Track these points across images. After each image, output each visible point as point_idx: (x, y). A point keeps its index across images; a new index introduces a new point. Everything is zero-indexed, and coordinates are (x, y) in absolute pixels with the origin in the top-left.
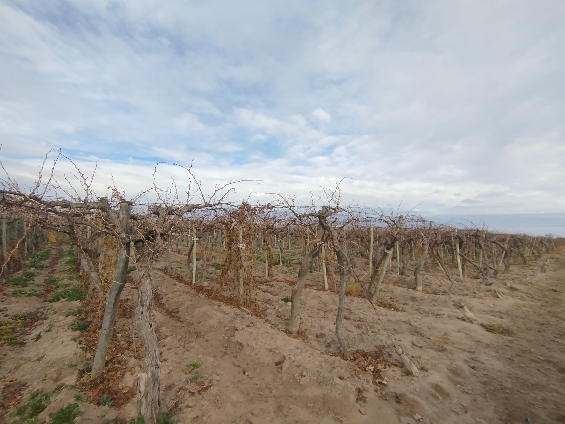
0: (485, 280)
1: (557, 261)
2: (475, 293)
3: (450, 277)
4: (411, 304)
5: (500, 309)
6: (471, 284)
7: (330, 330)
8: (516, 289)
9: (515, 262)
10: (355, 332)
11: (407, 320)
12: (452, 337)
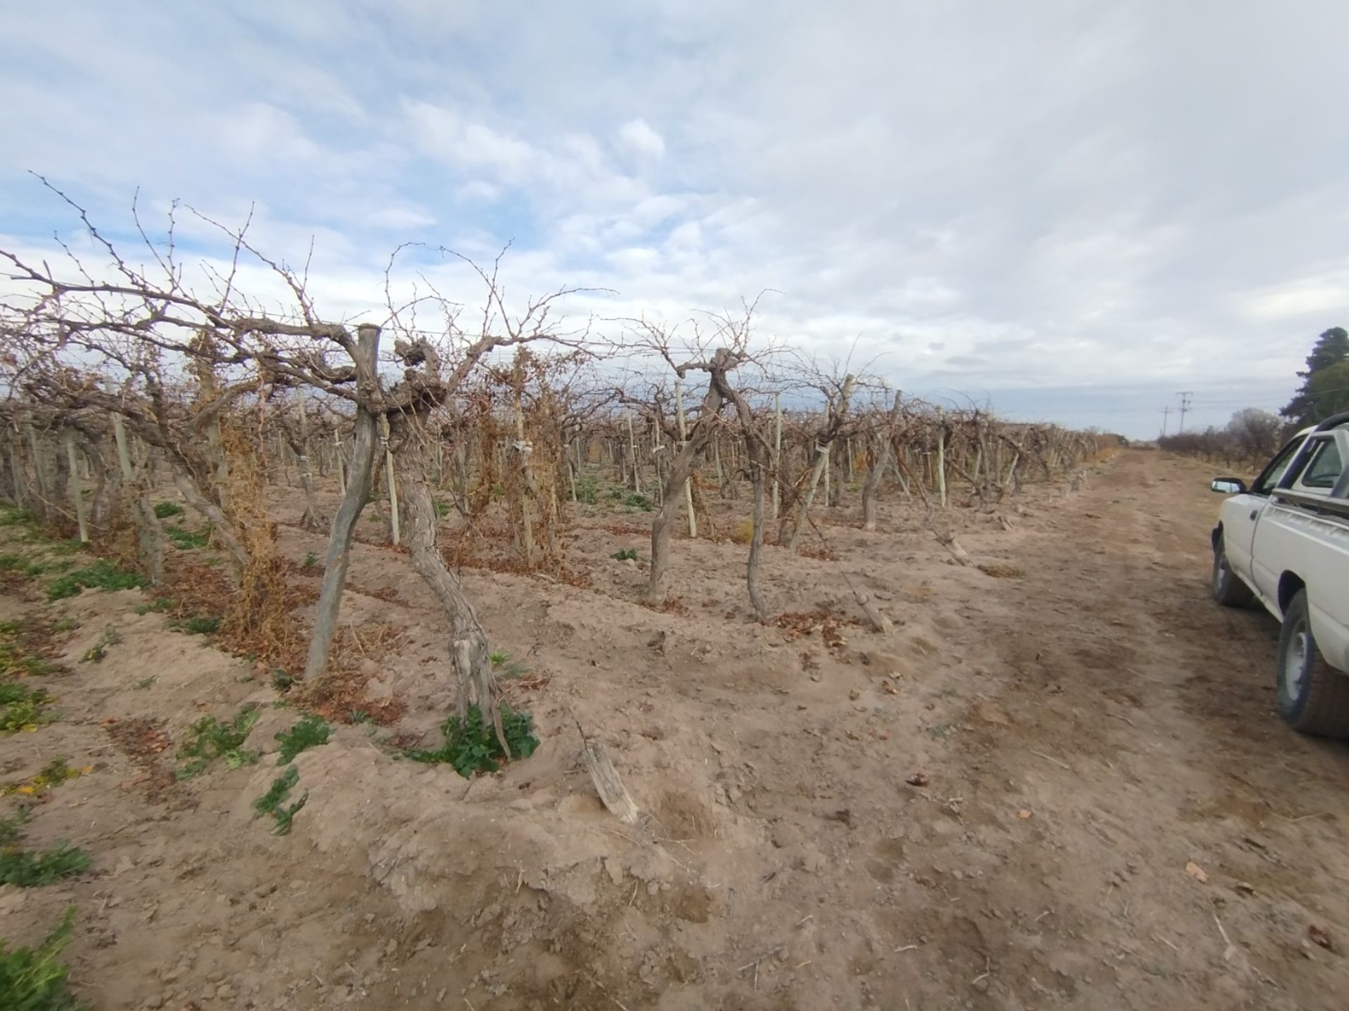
0: (984, 505)
1: (1098, 473)
2: (966, 527)
3: (927, 500)
4: (859, 550)
5: (1006, 546)
6: (959, 515)
7: (727, 594)
8: (1032, 516)
9: (1032, 478)
10: (775, 591)
11: (859, 570)
12: (935, 585)
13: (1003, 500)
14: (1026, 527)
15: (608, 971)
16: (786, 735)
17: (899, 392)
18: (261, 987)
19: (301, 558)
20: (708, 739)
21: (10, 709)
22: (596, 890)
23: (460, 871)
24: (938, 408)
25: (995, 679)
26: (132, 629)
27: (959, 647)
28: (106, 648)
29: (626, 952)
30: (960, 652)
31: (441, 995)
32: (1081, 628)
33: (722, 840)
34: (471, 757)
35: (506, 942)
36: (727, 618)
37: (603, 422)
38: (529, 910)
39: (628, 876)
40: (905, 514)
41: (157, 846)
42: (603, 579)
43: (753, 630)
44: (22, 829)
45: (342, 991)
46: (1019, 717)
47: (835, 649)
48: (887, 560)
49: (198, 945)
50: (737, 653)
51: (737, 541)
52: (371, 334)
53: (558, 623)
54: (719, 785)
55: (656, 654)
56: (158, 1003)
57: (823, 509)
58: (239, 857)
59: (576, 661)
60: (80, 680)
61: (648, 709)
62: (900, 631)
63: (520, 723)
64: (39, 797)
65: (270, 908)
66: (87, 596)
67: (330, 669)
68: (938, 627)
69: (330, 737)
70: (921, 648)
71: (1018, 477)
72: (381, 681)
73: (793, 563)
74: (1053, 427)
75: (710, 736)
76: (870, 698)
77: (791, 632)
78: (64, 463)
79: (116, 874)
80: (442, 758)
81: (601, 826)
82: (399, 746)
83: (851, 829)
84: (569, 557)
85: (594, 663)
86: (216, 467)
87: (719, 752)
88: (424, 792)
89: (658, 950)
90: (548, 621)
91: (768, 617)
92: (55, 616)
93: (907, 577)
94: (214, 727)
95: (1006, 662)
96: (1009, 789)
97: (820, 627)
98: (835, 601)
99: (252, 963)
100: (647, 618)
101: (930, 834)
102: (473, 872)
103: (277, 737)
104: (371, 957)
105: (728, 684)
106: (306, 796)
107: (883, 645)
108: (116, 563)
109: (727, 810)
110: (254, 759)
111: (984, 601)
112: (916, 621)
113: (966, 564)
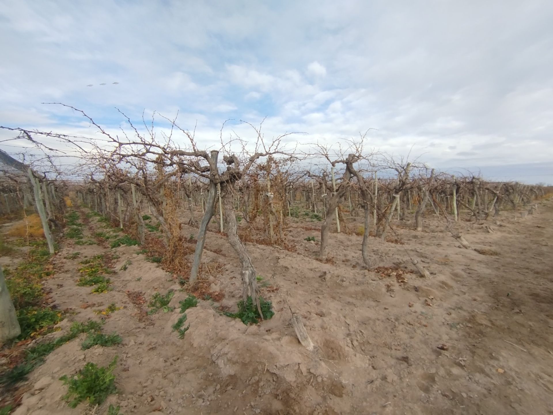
0: (478, 221)
1: (544, 206)
2: (468, 231)
3: (448, 218)
4: (414, 240)
5: (490, 240)
6: (464, 225)
7: (353, 257)
8: (505, 226)
9: (505, 208)
10: (375, 257)
11: (413, 249)
12: (451, 257)
13: (488, 218)
14: (501, 231)
15: (300, 411)
16: (378, 320)
17: (433, 169)
18: (174, 394)
19: (188, 237)
20: (343, 318)
21: (100, 285)
22: (296, 377)
23: (243, 361)
24: (453, 176)
25: (484, 304)
26: (135, 259)
27: (464, 287)
28: (127, 266)
29: (308, 404)
30: (465, 289)
31: (236, 409)
32: (534, 282)
33: (350, 363)
34: (248, 317)
35: (260, 392)
36: (353, 267)
37: (301, 184)
38: (269, 381)
39: (309, 372)
40: (436, 224)
41: (142, 338)
42: (301, 249)
43: (364, 273)
44: (103, 326)
45: (201, 401)
46: (498, 323)
47: (402, 283)
48: (427, 245)
49: (154, 375)
50: (357, 282)
51: (358, 234)
52: (215, 154)
53: (282, 266)
54: (348, 339)
55: (322, 281)
56: (141, 394)
57: (397, 221)
58: (167, 345)
59: (289, 282)
60: (120, 276)
61: (319, 304)
62: (434, 277)
63: (267, 305)
64: (107, 316)
65: (177, 366)
66: (122, 247)
67: (198, 279)
68: (453, 277)
69: (198, 304)
70: (444, 286)
71: (497, 207)
72: (216, 285)
73: (382, 245)
74: (517, 183)
75: (345, 317)
76: (418, 307)
77: (382, 275)
78: (117, 201)
79: (129, 346)
80: (237, 316)
81: (298, 350)
82: (222, 310)
83: (409, 365)
84: (287, 239)
85: (296, 283)
86: (162, 203)
87: (348, 324)
88: (231, 329)
89: (321, 406)
90: (279, 265)
91: (371, 268)
92: (113, 254)
93: (438, 253)
94: (160, 297)
95: (490, 296)
96: (492, 358)
97: (395, 274)
98: (402, 262)
99: (171, 385)
100: (319, 266)
101: (449, 374)
102: (248, 362)
103: (180, 302)
104: (211, 390)
105: (353, 296)
106: (189, 325)
107: (425, 283)
108: (131, 236)
109: (352, 350)
110: (172, 310)
111: (478, 266)
112: (441, 273)
113: (468, 248)
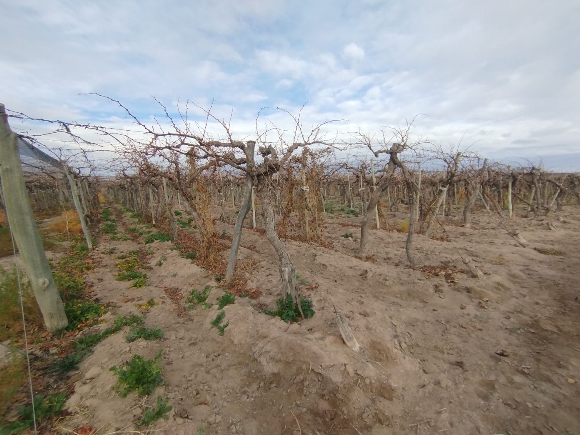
0: (537, 217)
2: (525, 228)
3: (501, 213)
4: (462, 237)
5: (552, 239)
6: (520, 221)
7: (395, 255)
8: (569, 223)
9: (568, 202)
10: (419, 255)
11: (462, 247)
12: (507, 257)
13: (549, 214)
14: (565, 229)
15: (349, 412)
16: (428, 322)
17: (486, 160)
18: (218, 389)
19: (221, 232)
20: (390, 319)
21: (137, 280)
22: (342, 377)
23: (287, 360)
24: (509, 167)
25: (548, 308)
26: (169, 255)
27: (523, 289)
28: (162, 262)
29: (356, 406)
30: (525, 291)
31: (281, 407)
33: (398, 365)
34: (288, 315)
35: (305, 391)
36: (395, 266)
37: (337, 178)
38: (315, 381)
39: (356, 374)
40: (487, 221)
41: (182, 333)
42: (338, 245)
43: (409, 272)
44: (144, 320)
45: (245, 397)
46: (566, 329)
47: (452, 284)
48: (478, 242)
49: (197, 369)
50: (401, 282)
51: (399, 231)
52: (252, 144)
53: (320, 263)
54: (396, 340)
55: (363, 279)
56: (186, 387)
57: (443, 217)
58: (207, 341)
59: (328, 280)
60: (155, 272)
61: (362, 303)
62: (488, 278)
63: (307, 304)
64: (147, 310)
65: (219, 361)
66: (156, 243)
67: (234, 275)
68: (510, 278)
69: (235, 301)
70: (501, 287)
71: (560, 202)
72: (252, 282)
73: (427, 242)
75: (391, 318)
76: (471, 309)
77: (428, 274)
78: (148, 197)
79: (171, 340)
80: (276, 314)
81: (344, 350)
82: (260, 307)
83: (464, 371)
84: (323, 236)
85: (336, 281)
86: (195, 197)
87: (395, 326)
88: (271, 326)
89: (371, 408)
90: (316, 262)
91: (416, 266)
92: (147, 249)
93: (490, 251)
94: (197, 293)
95: (556, 300)
96: (560, 366)
97: (444, 273)
98: (451, 261)
99: (215, 380)
100: (358, 264)
101: (511, 382)
102: (292, 361)
103: (217, 299)
104: (254, 386)
105: (398, 296)
106: (229, 322)
107: (478, 284)
108: (164, 232)
109: (400, 352)
110: (210, 306)
111: (539, 266)
112: (496, 274)
113: (526, 246)
